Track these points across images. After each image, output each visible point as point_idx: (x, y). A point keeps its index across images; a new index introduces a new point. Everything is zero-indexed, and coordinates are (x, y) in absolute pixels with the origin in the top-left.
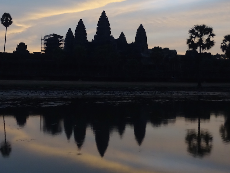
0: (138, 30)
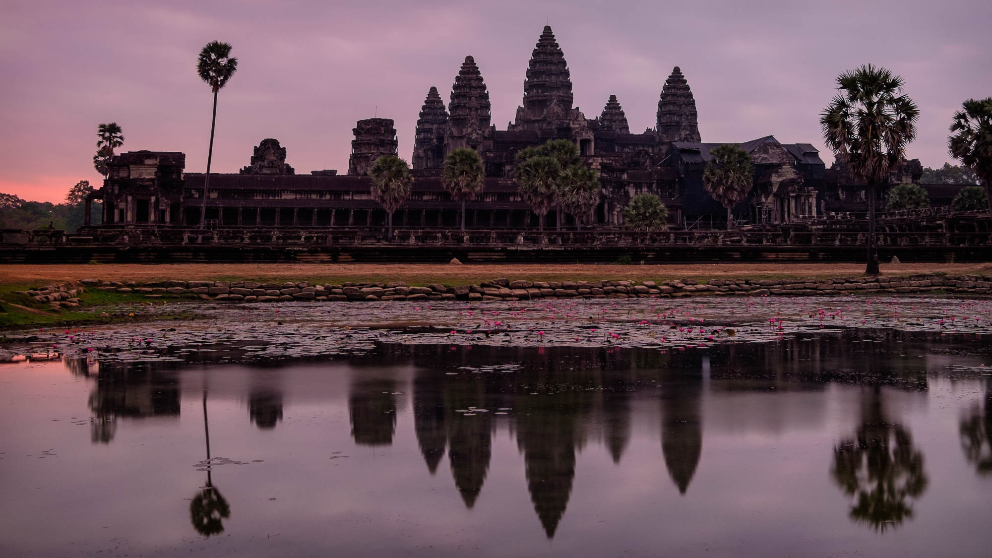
0: (665, 87)
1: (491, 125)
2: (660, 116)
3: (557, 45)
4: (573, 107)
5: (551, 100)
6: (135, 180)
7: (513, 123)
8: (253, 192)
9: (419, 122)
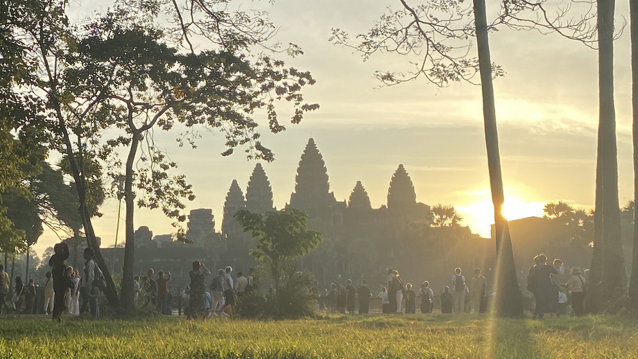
0: (393, 178)
1: (274, 207)
2: (389, 197)
3: (318, 151)
4: (330, 192)
5: (313, 187)
7: (289, 203)
9: (225, 203)
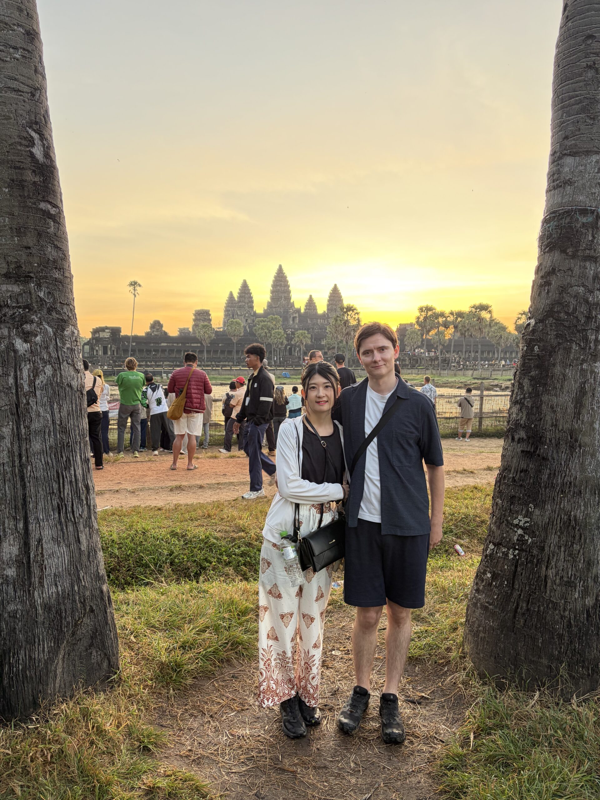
0: (331, 293)
1: (254, 310)
3: (284, 274)
5: (281, 298)
6: (101, 338)
8: (150, 343)
